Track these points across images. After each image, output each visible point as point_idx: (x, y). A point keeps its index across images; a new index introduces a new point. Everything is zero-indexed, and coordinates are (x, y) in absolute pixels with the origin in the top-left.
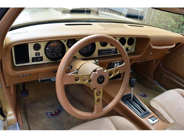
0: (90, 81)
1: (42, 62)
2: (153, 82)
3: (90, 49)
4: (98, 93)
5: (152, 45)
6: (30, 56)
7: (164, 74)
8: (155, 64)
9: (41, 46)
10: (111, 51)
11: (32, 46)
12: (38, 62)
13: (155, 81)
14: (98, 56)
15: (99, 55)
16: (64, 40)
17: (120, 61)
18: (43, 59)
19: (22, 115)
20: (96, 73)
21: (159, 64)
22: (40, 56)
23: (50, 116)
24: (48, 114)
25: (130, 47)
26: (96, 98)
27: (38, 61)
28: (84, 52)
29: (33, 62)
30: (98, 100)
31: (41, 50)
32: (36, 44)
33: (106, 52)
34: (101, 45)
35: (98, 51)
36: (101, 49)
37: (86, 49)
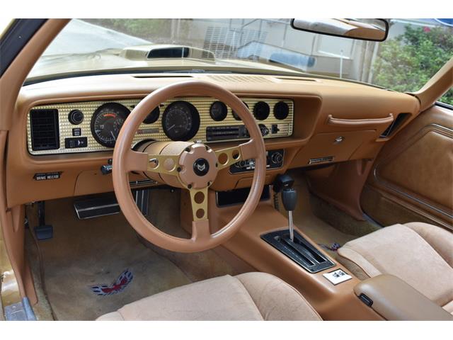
0: (179, 169)
1: (87, 148)
2: (360, 218)
3: (188, 127)
4: (199, 198)
5: (330, 116)
6: (61, 134)
7: (382, 193)
8: (360, 173)
9: (85, 116)
10: (237, 132)
11: (66, 115)
12: (77, 149)
13: (365, 215)
15: (209, 138)
16: (131, 105)
18: (88, 142)
19: (37, 286)
20: (191, 153)
21: (371, 172)
22: (82, 136)
23: (102, 292)
24: (97, 289)
25: (281, 125)
26: (195, 207)
27: (76, 146)
29: (66, 148)
30: (200, 213)
31: (83, 123)
32: (73, 111)
33: (225, 133)
34: (212, 118)
35: (207, 130)
36: (212, 125)
37: (181, 126)
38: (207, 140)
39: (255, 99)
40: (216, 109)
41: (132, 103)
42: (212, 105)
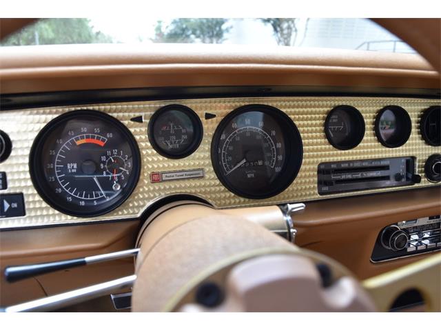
10: (386, 173)
14: (318, 197)
15: (325, 189)
16: (132, 115)
17: (432, 221)
18: (28, 206)
28: (249, 176)
33: (359, 175)
34: (331, 142)
35: (320, 171)
36: (331, 159)
37: (260, 163)
38: (321, 193)
39: (423, 101)
40: (338, 123)
41: (133, 110)
42: (330, 114)
